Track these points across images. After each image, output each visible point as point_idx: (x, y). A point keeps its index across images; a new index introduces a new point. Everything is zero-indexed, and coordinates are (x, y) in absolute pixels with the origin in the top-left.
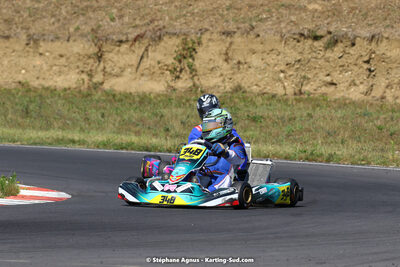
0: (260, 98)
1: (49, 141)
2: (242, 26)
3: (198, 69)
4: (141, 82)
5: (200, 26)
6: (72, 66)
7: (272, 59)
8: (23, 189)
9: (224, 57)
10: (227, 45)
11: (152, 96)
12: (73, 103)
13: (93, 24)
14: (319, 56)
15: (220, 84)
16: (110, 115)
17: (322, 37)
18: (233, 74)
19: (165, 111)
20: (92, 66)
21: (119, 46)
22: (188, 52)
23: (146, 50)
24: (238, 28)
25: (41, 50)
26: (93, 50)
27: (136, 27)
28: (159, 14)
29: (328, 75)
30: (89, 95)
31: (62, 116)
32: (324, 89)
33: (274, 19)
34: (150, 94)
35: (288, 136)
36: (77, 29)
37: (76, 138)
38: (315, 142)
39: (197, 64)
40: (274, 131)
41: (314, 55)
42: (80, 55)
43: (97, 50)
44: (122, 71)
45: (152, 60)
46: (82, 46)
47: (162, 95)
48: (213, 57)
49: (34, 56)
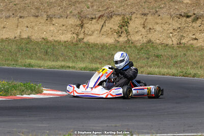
0: (160, 46)
1: (57, 67)
2: (151, 10)
3: (130, 32)
4: (102, 38)
5: (131, 11)
6: (69, 30)
7: (166, 27)
8: (45, 90)
9: (143, 26)
10: (144, 20)
12: (69, 49)
13: (79, 10)
14: (189, 26)
15: (141, 39)
16: (87, 54)
17: (190, 16)
18: (147, 34)
19: (114, 52)
20: (78, 30)
21: (92, 20)
22: (125, 24)
23: (105, 22)
24: (150, 12)
25: (53, 23)
26: (79, 22)
27: (100, 11)
28: (111, 5)
29: (194, 35)
30: (77, 44)
31: (63, 55)
32: (192, 42)
33: (167, 7)
34: (107, 44)
35: (174, 64)
36: (71, 12)
37: (71, 65)
38: (187, 68)
39: (130, 29)
40: (167, 62)
41: (187, 25)
42: (72, 25)
43: (81, 22)
44: (93, 33)
45: (107, 27)
46: (73, 20)
47: (112, 44)
48: (137, 26)
49: (50, 26)
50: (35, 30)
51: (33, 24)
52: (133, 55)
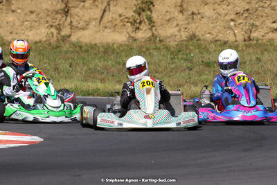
0: (212, 44)
3: (156, 21)
4: (105, 34)
6: (42, 21)
7: (222, 9)
9: (179, 8)
12: (43, 55)
14: (266, 5)
15: (176, 33)
16: (77, 65)
20: (60, 20)
21: (84, 2)
22: (146, 6)
25: (13, 8)
26: (61, 6)
29: (274, 22)
30: (58, 47)
32: (271, 35)
34: (113, 44)
39: (154, 16)
41: (261, 4)
42: (48, 11)
43: (64, 6)
44: (87, 25)
45: (113, 13)
46: (50, 2)
47: (124, 45)
48: (169, 9)
49: (7, 13)
52: (163, 64)
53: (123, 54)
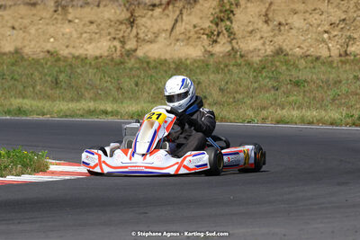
0: (302, 61)
1: (81, 112)
3: (237, 33)
4: (176, 48)
6: (104, 33)
7: (314, 19)
8: (53, 164)
9: (264, 18)
10: (267, 5)
11: (188, 62)
12: (104, 72)
15: (260, 47)
16: (144, 83)
19: (203, 78)
20: (124, 32)
21: (153, 10)
22: (224, 15)
25: (70, 17)
26: (125, 15)
30: (122, 63)
31: (93, 86)
34: (186, 59)
35: (333, 100)
37: (109, 109)
39: (235, 26)
40: (318, 95)
42: (111, 21)
43: (129, 15)
44: (156, 37)
45: (187, 24)
46: (113, 11)
47: (199, 61)
48: (252, 19)
49: (63, 24)
50: (30, 34)
51: (26, 22)
52: (245, 82)
53: (198, 71)
